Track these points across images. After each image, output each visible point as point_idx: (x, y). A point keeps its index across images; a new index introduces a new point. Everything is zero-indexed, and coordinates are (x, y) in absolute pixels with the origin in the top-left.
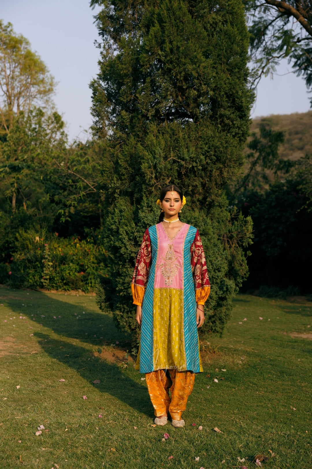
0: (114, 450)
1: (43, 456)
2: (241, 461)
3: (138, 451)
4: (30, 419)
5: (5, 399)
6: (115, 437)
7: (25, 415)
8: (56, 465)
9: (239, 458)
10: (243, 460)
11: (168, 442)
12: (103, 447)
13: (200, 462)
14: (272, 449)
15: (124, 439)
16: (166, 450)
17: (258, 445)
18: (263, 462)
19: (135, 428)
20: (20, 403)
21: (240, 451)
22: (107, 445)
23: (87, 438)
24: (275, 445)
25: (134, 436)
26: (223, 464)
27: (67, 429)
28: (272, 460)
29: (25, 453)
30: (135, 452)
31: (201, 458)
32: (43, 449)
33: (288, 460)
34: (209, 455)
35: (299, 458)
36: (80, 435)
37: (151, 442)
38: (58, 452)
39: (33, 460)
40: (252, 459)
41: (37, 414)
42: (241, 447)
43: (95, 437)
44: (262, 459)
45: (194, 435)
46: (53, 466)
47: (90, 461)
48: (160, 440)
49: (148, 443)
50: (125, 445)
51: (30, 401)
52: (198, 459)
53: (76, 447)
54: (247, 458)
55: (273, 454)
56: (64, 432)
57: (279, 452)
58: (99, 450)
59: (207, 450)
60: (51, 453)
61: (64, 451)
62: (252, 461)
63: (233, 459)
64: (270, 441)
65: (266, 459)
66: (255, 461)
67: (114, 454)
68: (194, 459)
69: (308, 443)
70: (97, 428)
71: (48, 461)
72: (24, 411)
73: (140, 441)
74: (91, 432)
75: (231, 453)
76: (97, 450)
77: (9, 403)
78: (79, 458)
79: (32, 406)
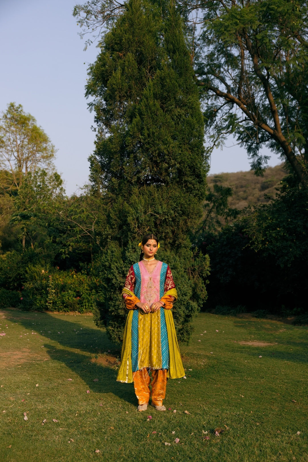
0: (113, 428)
1: (61, 434)
2: (205, 433)
3: (130, 428)
4: (49, 408)
5: (29, 394)
6: (113, 419)
7: (45, 405)
8: (71, 439)
9: (203, 431)
10: (207, 432)
11: (152, 422)
12: (104, 426)
13: (175, 435)
14: (227, 425)
15: (119, 421)
16: (151, 427)
17: (217, 422)
18: (221, 433)
19: (127, 412)
20: (40, 397)
21: (204, 427)
22: (107, 425)
23: (92, 421)
24: (229, 422)
25: (127, 418)
26: (192, 436)
27: (77, 415)
28: (227, 432)
29: (48, 432)
30: (128, 429)
31: (176, 432)
32: (61, 429)
33: (238, 432)
34: (182, 430)
35: (246, 430)
36: (87, 419)
37: (139, 422)
38: (72, 431)
39: (54, 436)
40: (213, 432)
41: (54, 404)
42: (205, 424)
43: (98, 420)
44: (220, 431)
45: (170, 417)
46: (69, 440)
47: (96, 436)
48: (145, 421)
49: (137, 423)
50: (121, 424)
51: (47, 395)
52: (174, 432)
53: (85, 427)
54: (209, 431)
55: (228, 428)
56: (75, 417)
57: (231, 427)
58: (102, 428)
59: (180, 426)
60: (67, 431)
61: (76, 429)
62: (212, 433)
63: (199, 432)
64: (225, 419)
65: (223, 431)
66: (215, 433)
67: (113, 431)
68: (172, 432)
69: (253, 420)
70: (99, 413)
71: (65, 437)
72: (44, 403)
73: (131, 421)
74: (94, 416)
75: (197, 428)
76: (100, 429)
77: (32, 397)
78: (87, 435)
79: (50, 399)
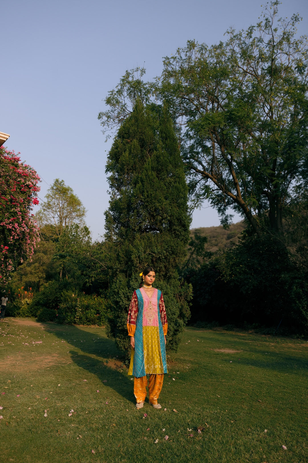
0: (115, 425)
1: (72, 430)
2: (189, 431)
3: (129, 425)
4: (66, 406)
5: (51, 393)
6: (115, 417)
7: (63, 403)
8: (80, 436)
9: (188, 429)
10: (191, 430)
11: (147, 419)
12: (108, 423)
13: (165, 432)
14: (207, 423)
15: (120, 418)
16: (145, 425)
17: (199, 420)
18: (202, 431)
19: (127, 410)
20: (60, 395)
21: (189, 424)
22: (111, 422)
23: (99, 418)
24: (209, 420)
25: (127, 415)
26: (179, 433)
27: (87, 412)
28: (207, 430)
29: (61, 428)
30: (127, 426)
31: (166, 429)
32: (73, 425)
33: (217, 429)
34: (171, 428)
35: (223, 428)
36: (95, 416)
37: (136, 419)
38: (82, 427)
39: (67, 432)
40: (195, 429)
41: (70, 402)
42: (189, 421)
43: (103, 417)
44: (202, 429)
45: (162, 415)
46: (78, 436)
47: (100, 433)
48: (142, 418)
49: (135, 420)
50: (121, 421)
51: (66, 394)
52: (164, 430)
53: (92, 424)
54: (193, 428)
55: (208, 426)
56: (85, 414)
57: (211, 424)
58: (106, 425)
59: (169, 424)
60: (77, 427)
61: (85, 426)
62: (196, 430)
63: (184, 429)
64: (206, 417)
65: (204, 429)
66: (198, 430)
67: (114, 428)
68: (162, 430)
69: (228, 418)
70: (105, 411)
71: (75, 433)
72: (62, 401)
73: (130, 418)
74: (101, 413)
75: (183, 426)
76: (104, 426)
77: (54, 396)
78: (94, 431)
79: (67, 398)
